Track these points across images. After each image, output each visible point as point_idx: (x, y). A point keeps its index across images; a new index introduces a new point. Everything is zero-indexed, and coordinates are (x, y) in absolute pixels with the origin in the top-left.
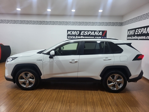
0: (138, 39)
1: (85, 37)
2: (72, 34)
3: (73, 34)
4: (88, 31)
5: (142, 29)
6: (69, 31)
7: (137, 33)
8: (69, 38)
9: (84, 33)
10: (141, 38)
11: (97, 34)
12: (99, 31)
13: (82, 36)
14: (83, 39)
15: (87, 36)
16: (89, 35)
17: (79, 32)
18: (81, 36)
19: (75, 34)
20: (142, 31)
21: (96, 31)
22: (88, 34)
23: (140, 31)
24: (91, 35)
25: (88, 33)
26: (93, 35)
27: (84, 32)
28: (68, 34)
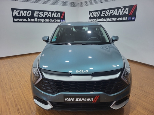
0: (105, 21)
1: (41, 20)
2: (20, 15)
3: (23, 15)
4: (44, 11)
5: (111, 11)
6: (15, 11)
7: (103, 14)
8: (16, 22)
9: (39, 14)
10: (110, 19)
11: (55, 17)
12: (57, 12)
13: (36, 19)
14: (37, 22)
15: (42, 18)
16: (46, 18)
17: (31, 12)
18: (34, 18)
19: (25, 16)
20: (110, 13)
21: (53, 12)
22: (44, 16)
23: (109, 12)
24: (48, 16)
25: (43, 14)
26: (51, 17)
27: (38, 12)
28: (14, 15)
